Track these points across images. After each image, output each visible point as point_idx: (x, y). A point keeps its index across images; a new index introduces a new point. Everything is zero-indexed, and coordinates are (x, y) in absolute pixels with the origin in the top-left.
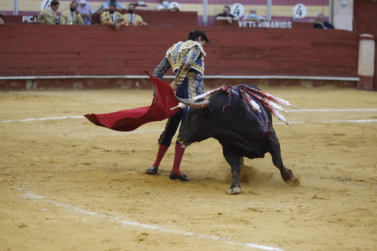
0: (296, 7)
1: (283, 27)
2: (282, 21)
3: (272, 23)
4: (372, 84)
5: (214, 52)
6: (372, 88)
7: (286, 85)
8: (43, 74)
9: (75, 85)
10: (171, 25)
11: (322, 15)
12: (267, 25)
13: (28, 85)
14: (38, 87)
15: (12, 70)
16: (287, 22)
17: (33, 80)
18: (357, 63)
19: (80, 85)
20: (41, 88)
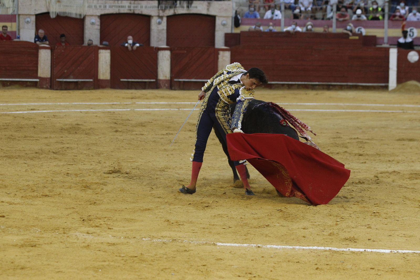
4: (50, 84)
6: (49, 87)
18: (37, 67)
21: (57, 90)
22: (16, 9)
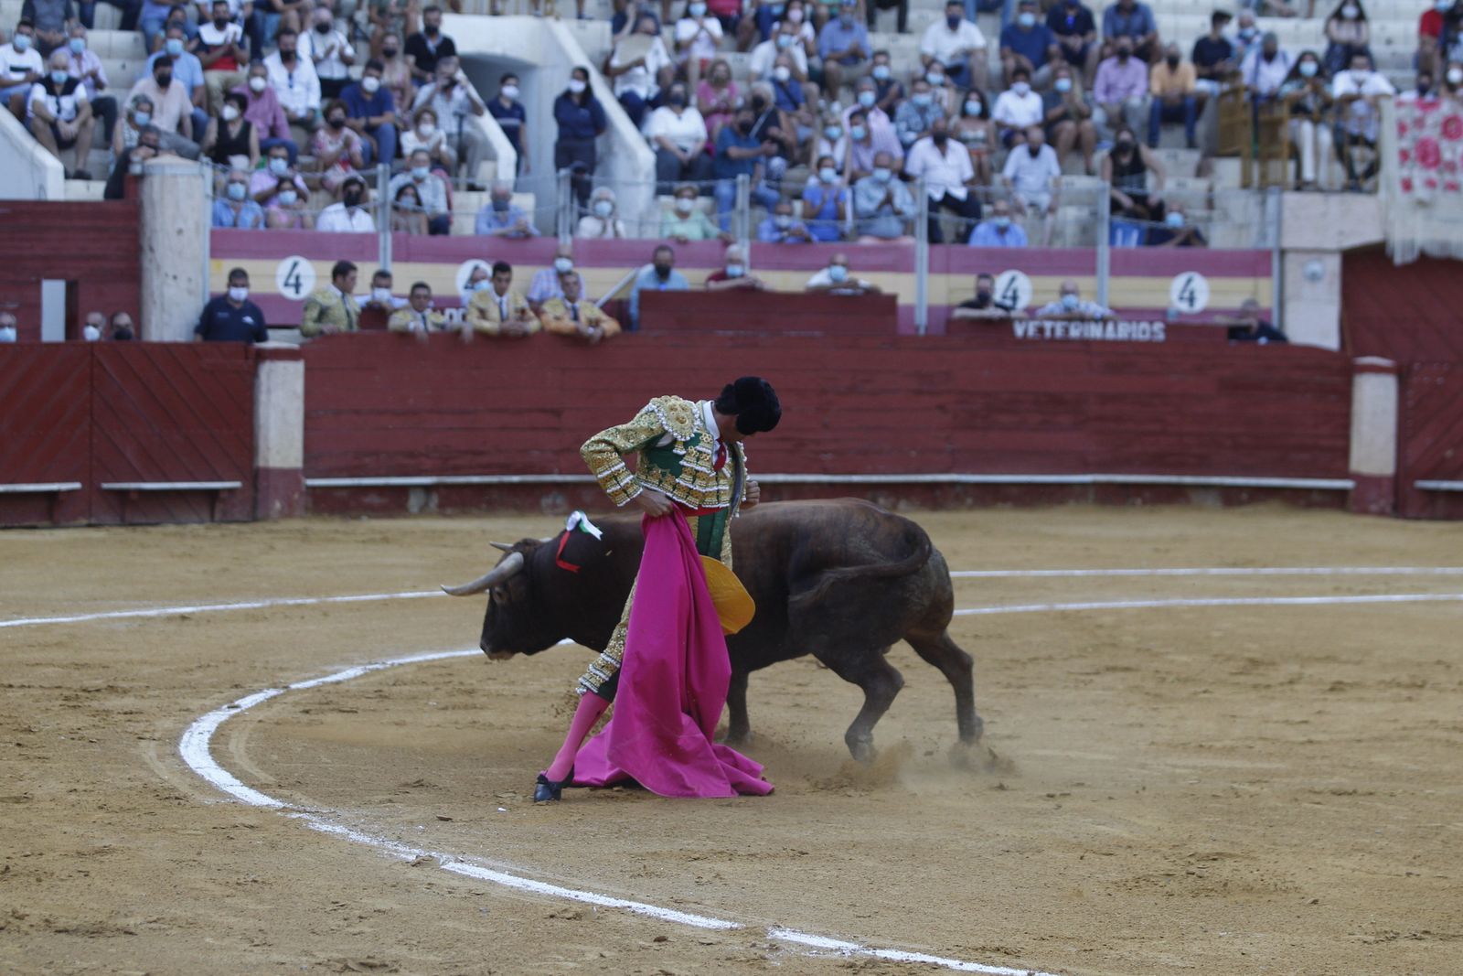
0: (1179, 281)
1: (1141, 337)
2: (1138, 322)
3: (1110, 327)
4: (1392, 500)
5: (942, 408)
6: (1388, 509)
7: (1145, 502)
8: (457, 471)
9: (546, 501)
10: (817, 333)
11: (1252, 302)
12: (1095, 331)
13: (414, 502)
14: (442, 506)
15: (367, 460)
16: (1151, 323)
17: (427, 489)
18: (1347, 439)
19: (560, 500)
20: (449, 511)
21: (1417, 518)
22: (1271, 231)
